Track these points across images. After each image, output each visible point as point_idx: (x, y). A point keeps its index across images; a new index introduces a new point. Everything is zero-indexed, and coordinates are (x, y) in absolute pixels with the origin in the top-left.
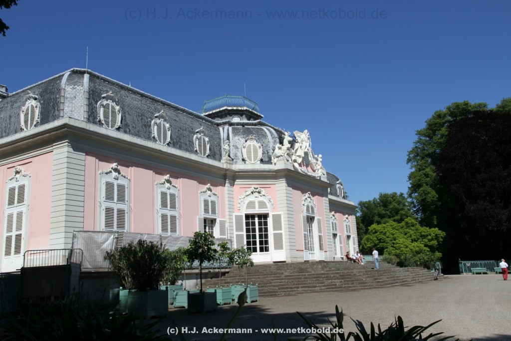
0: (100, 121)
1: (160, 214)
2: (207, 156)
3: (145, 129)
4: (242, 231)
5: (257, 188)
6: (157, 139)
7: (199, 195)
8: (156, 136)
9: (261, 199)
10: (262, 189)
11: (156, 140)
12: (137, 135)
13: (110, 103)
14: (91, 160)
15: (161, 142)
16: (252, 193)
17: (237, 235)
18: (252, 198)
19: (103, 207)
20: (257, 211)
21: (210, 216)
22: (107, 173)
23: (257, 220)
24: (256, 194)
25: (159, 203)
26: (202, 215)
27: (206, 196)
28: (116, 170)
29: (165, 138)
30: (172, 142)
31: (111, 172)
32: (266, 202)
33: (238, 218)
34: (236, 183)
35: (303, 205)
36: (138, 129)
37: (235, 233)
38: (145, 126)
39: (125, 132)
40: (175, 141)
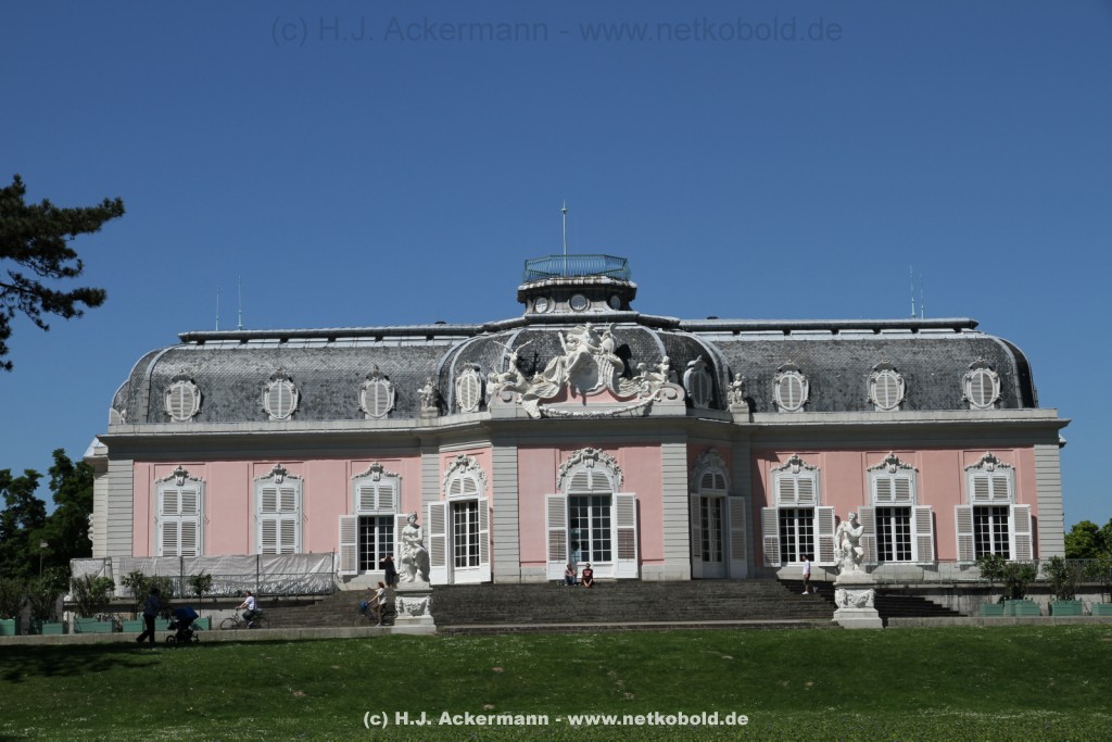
0: (166, 413)
1: (260, 521)
2: (389, 413)
3: (247, 403)
4: (442, 531)
5: (464, 457)
6: (270, 412)
7: (350, 482)
8: (267, 408)
9: (468, 474)
10: (473, 458)
11: (269, 415)
12: (231, 416)
13: (182, 386)
14: (143, 467)
15: (277, 415)
16: (458, 465)
17: (433, 539)
18: (457, 475)
19: (161, 523)
20: (462, 496)
21: (376, 511)
22: (165, 480)
23: (468, 510)
24: (462, 467)
25: (260, 504)
26: (357, 511)
27: (368, 482)
28: (179, 474)
29: (286, 406)
30: (302, 409)
31: (173, 477)
33: (437, 511)
34: (441, 450)
35: (563, 475)
36: (232, 406)
37: (431, 536)
38: (248, 398)
39: (208, 419)
40: (310, 404)
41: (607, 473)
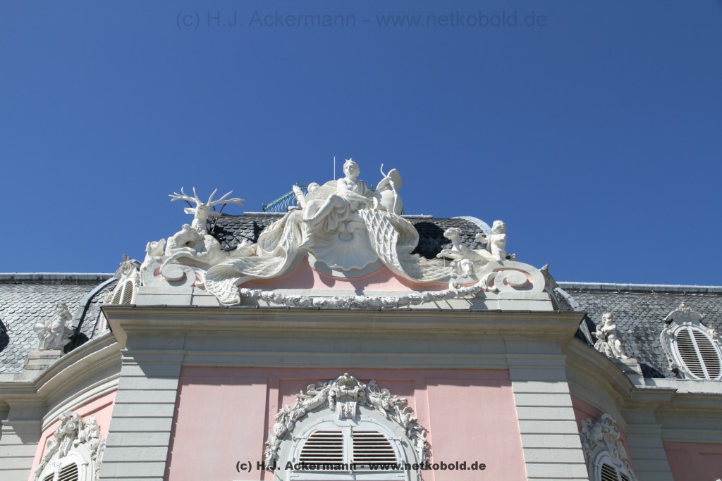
34: (44, 424)
41: (392, 432)
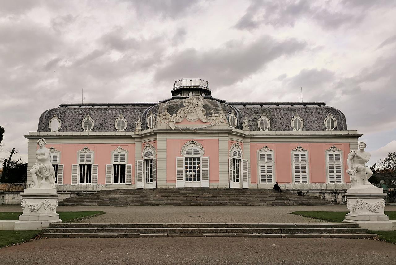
0: (50, 129)
2: (125, 130)
3: (77, 126)
4: (141, 170)
5: (148, 144)
7: (110, 153)
9: (150, 150)
10: (152, 144)
11: (84, 130)
12: (71, 130)
15: (87, 130)
16: (147, 147)
18: (146, 151)
20: (148, 158)
21: (119, 163)
23: (150, 163)
26: (113, 163)
27: (116, 153)
28: (52, 149)
29: (90, 127)
30: (95, 128)
32: (152, 151)
33: (140, 163)
34: (142, 142)
35: (183, 150)
37: (137, 172)
39: (64, 131)
40: (98, 127)
41: (199, 149)
